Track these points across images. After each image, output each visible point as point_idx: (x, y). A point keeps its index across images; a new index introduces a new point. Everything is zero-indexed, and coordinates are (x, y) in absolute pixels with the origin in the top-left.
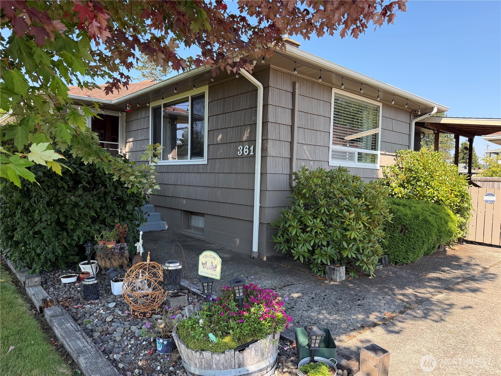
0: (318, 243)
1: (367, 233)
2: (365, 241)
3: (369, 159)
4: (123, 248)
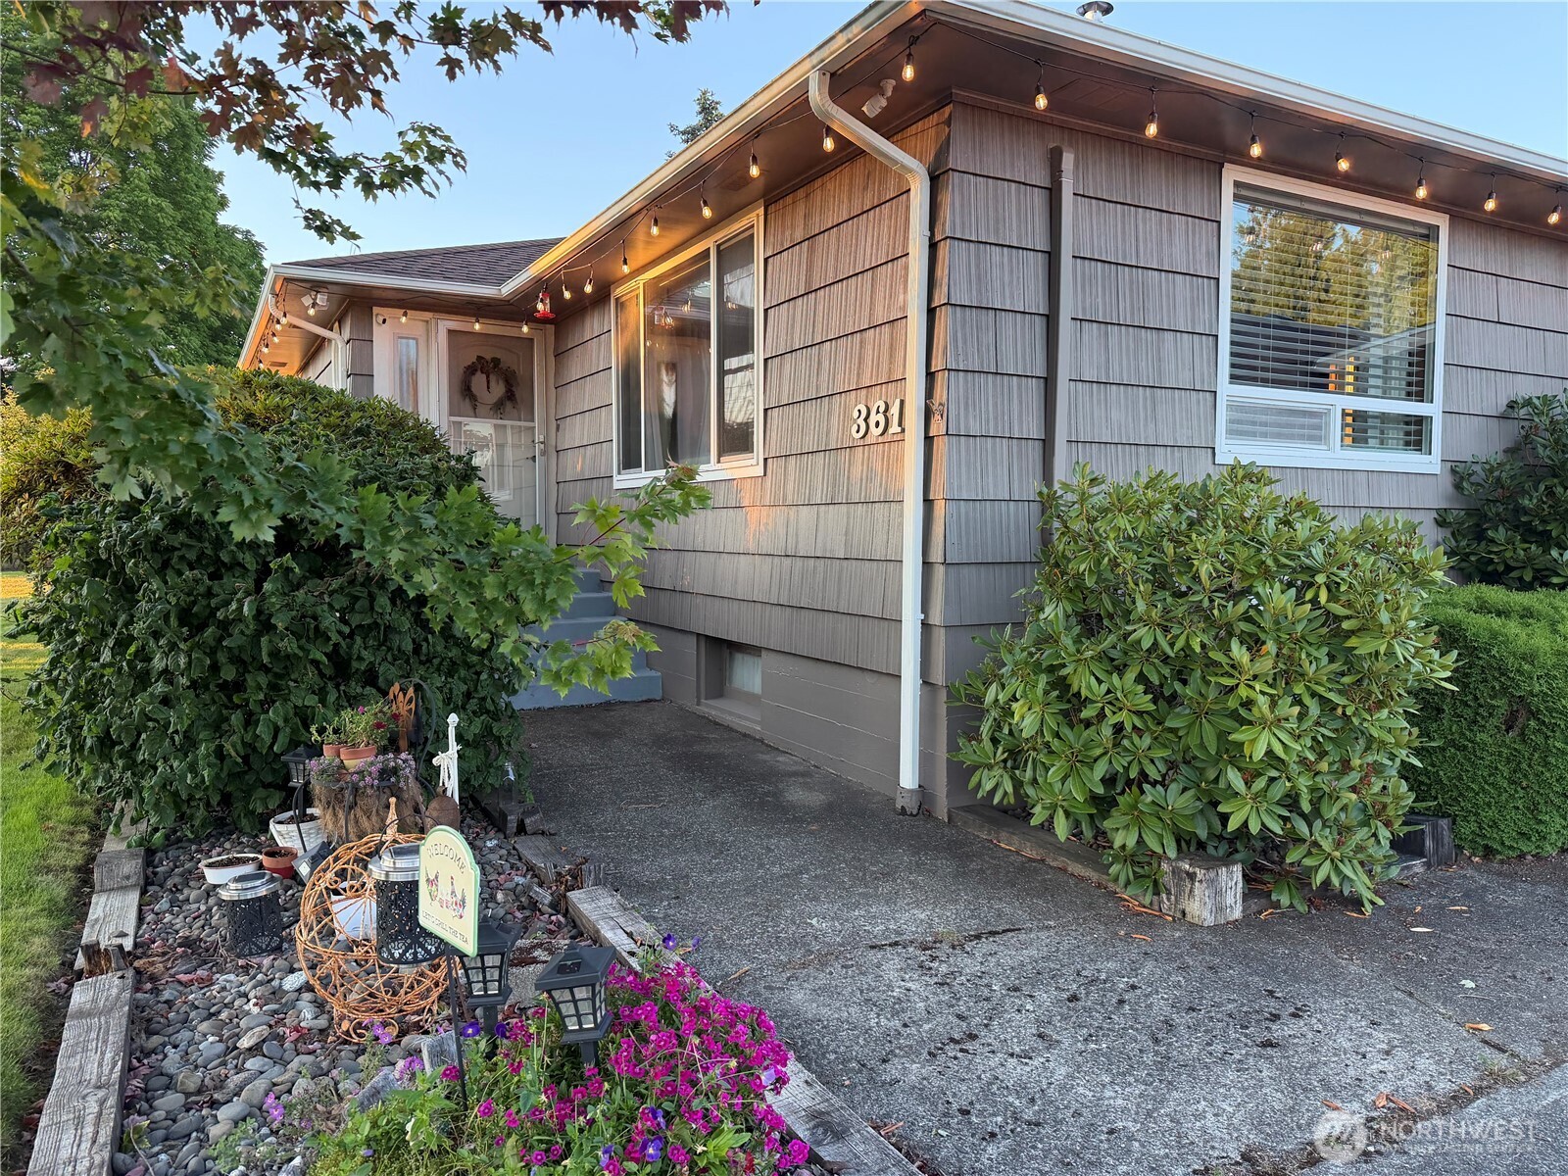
0: (1127, 769)
1: (1335, 731)
2: (1324, 766)
3: (1396, 434)
4: (395, 771)
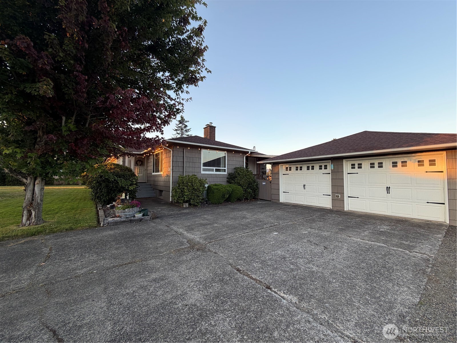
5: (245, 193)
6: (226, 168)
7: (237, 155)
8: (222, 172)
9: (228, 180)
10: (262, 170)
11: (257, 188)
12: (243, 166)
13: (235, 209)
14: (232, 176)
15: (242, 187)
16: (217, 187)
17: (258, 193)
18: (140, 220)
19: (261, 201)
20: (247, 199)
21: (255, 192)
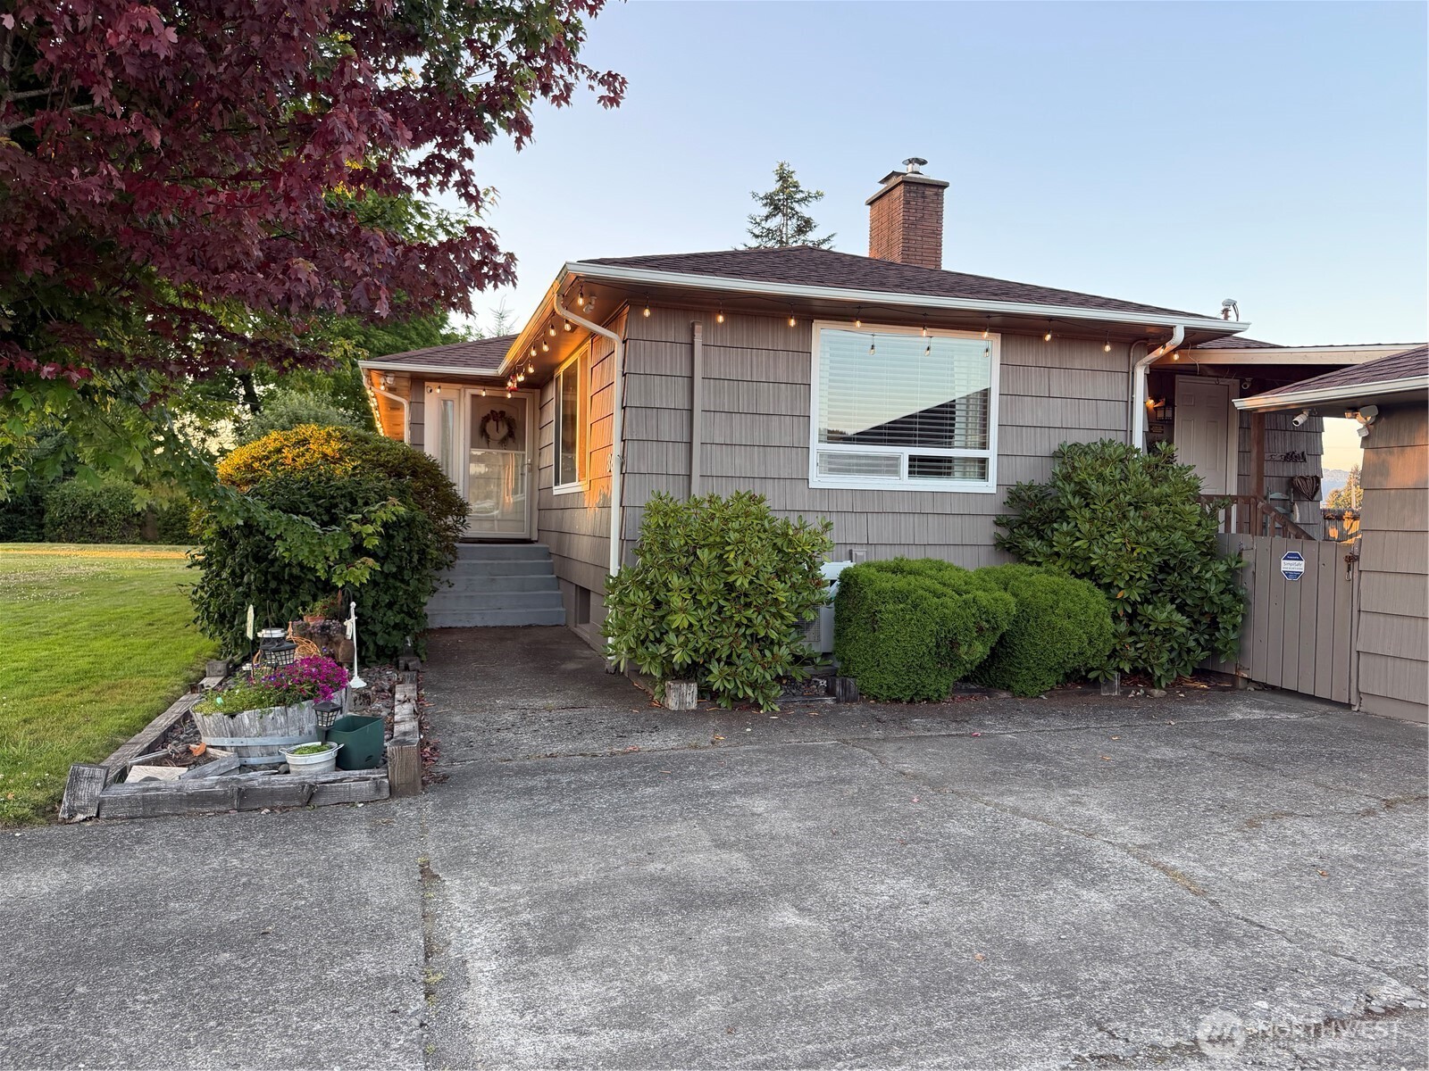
4: (329, 627)
5: (1132, 633)
6: (991, 454)
7: (1082, 359)
8: (964, 476)
9: (1004, 533)
10: (1289, 470)
11: (1227, 598)
12: (1129, 432)
13: (1022, 755)
14: (1031, 504)
15: (1108, 587)
16: (901, 582)
17: (1239, 640)
18: (310, 795)
19: (1265, 698)
20: (1141, 676)
21: (1214, 625)
